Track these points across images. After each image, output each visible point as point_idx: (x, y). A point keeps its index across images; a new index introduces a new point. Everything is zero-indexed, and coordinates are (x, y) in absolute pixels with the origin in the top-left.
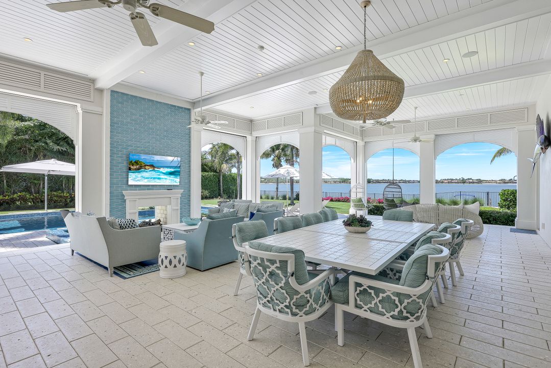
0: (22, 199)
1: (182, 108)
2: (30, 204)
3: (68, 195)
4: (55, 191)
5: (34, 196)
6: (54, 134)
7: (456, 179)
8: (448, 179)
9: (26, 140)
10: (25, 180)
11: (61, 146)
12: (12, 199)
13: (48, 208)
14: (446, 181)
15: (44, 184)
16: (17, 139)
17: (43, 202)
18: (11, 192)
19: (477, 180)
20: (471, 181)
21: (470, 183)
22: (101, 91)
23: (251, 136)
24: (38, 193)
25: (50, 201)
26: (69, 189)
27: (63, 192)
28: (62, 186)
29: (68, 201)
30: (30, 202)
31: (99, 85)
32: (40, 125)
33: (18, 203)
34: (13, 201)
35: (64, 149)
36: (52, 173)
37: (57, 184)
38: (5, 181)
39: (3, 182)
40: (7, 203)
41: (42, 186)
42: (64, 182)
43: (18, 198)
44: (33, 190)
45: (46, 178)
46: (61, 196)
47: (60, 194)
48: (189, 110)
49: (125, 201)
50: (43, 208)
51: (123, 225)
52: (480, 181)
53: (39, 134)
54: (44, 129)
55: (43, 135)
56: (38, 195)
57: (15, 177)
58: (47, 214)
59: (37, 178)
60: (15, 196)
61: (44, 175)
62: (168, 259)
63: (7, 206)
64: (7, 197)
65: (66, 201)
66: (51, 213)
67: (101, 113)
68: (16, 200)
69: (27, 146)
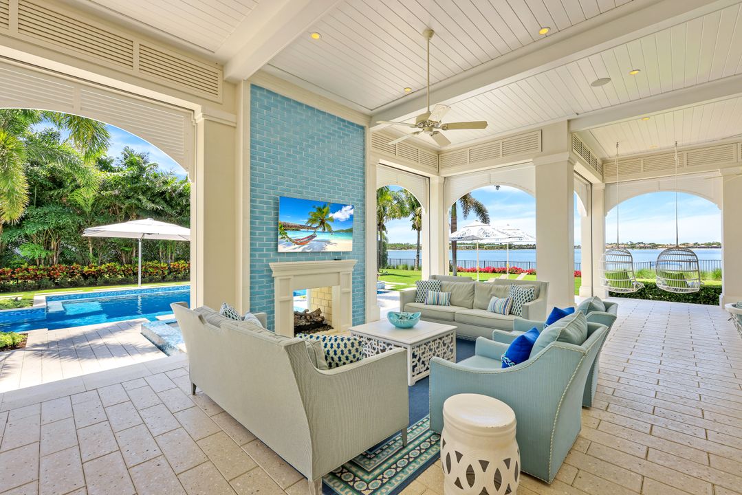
0: (111, 270)
1: (353, 124)
2: (120, 277)
3: (166, 265)
4: (150, 261)
5: (125, 267)
6: (149, 188)
9: (116, 197)
10: (115, 248)
11: (157, 203)
12: (99, 271)
13: (143, 282)
15: (137, 251)
16: (104, 194)
17: (136, 274)
18: (97, 262)
20: (642, 245)
22: (234, 84)
23: (438, 175)
24: (131, 263)
25: (145, 272)
26: (166, 258)
27: (159, 262)
28: (159, 254)
29: (166, 272)
30: (121, 275)
31: (233, 71)
32: (132, 177)
33: (106, 276)
34: (100, 273)
35: (160, 208)
36: (146, 237)
37: (152, 251)
38: (91, 249)
39: (89, 249)
40: (94, 276)
41: (134, 254)
42: (160, 250)
43: (106, 270)
44: (124, 260)
45: (140, 243)
46: (157, 268)
47: (157, 265)
48: (363, 128)
49: (272, 280)
50: (136, 282)
51: (332, 353)
53: (131, 189)
54: (137, 182)
55: (135, 190)
56: (129, 265)
57: (102, 243)
58: (141, 291)
59: (130, 243)
60: (103, 267)
61: (137, 240)
62: (491, 470)
63: (93, 280)
64: (93, 268)
65: (163, 273)
66: (146, 289)
67: (234, 125)
68: (104, 272)
69: (117, 204)
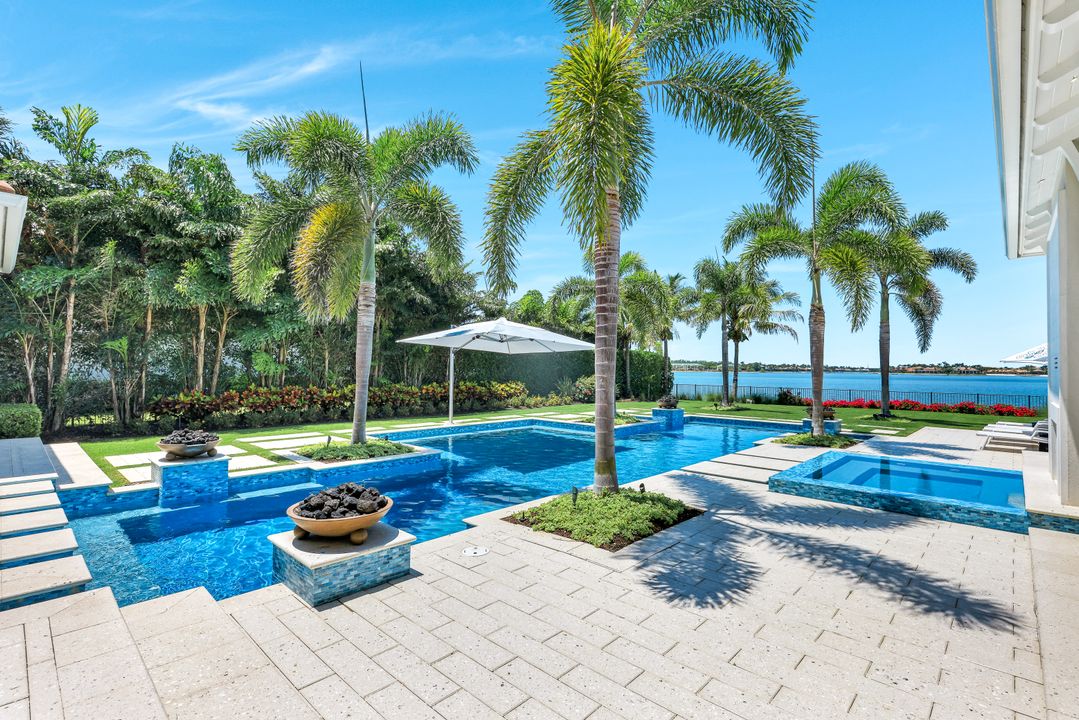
7: (932, 366)
8: (914, 366)
14: (911, 370)
19: (974, 367)
21: (960, 372)
45: (452, 356)
52: (980, 370)
